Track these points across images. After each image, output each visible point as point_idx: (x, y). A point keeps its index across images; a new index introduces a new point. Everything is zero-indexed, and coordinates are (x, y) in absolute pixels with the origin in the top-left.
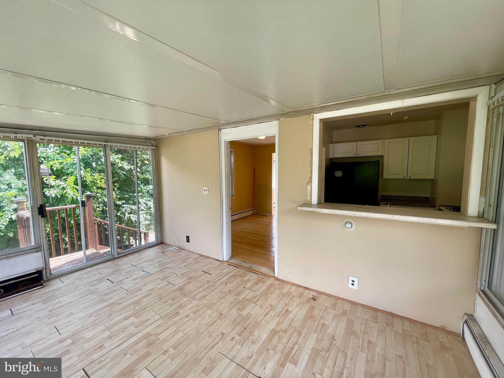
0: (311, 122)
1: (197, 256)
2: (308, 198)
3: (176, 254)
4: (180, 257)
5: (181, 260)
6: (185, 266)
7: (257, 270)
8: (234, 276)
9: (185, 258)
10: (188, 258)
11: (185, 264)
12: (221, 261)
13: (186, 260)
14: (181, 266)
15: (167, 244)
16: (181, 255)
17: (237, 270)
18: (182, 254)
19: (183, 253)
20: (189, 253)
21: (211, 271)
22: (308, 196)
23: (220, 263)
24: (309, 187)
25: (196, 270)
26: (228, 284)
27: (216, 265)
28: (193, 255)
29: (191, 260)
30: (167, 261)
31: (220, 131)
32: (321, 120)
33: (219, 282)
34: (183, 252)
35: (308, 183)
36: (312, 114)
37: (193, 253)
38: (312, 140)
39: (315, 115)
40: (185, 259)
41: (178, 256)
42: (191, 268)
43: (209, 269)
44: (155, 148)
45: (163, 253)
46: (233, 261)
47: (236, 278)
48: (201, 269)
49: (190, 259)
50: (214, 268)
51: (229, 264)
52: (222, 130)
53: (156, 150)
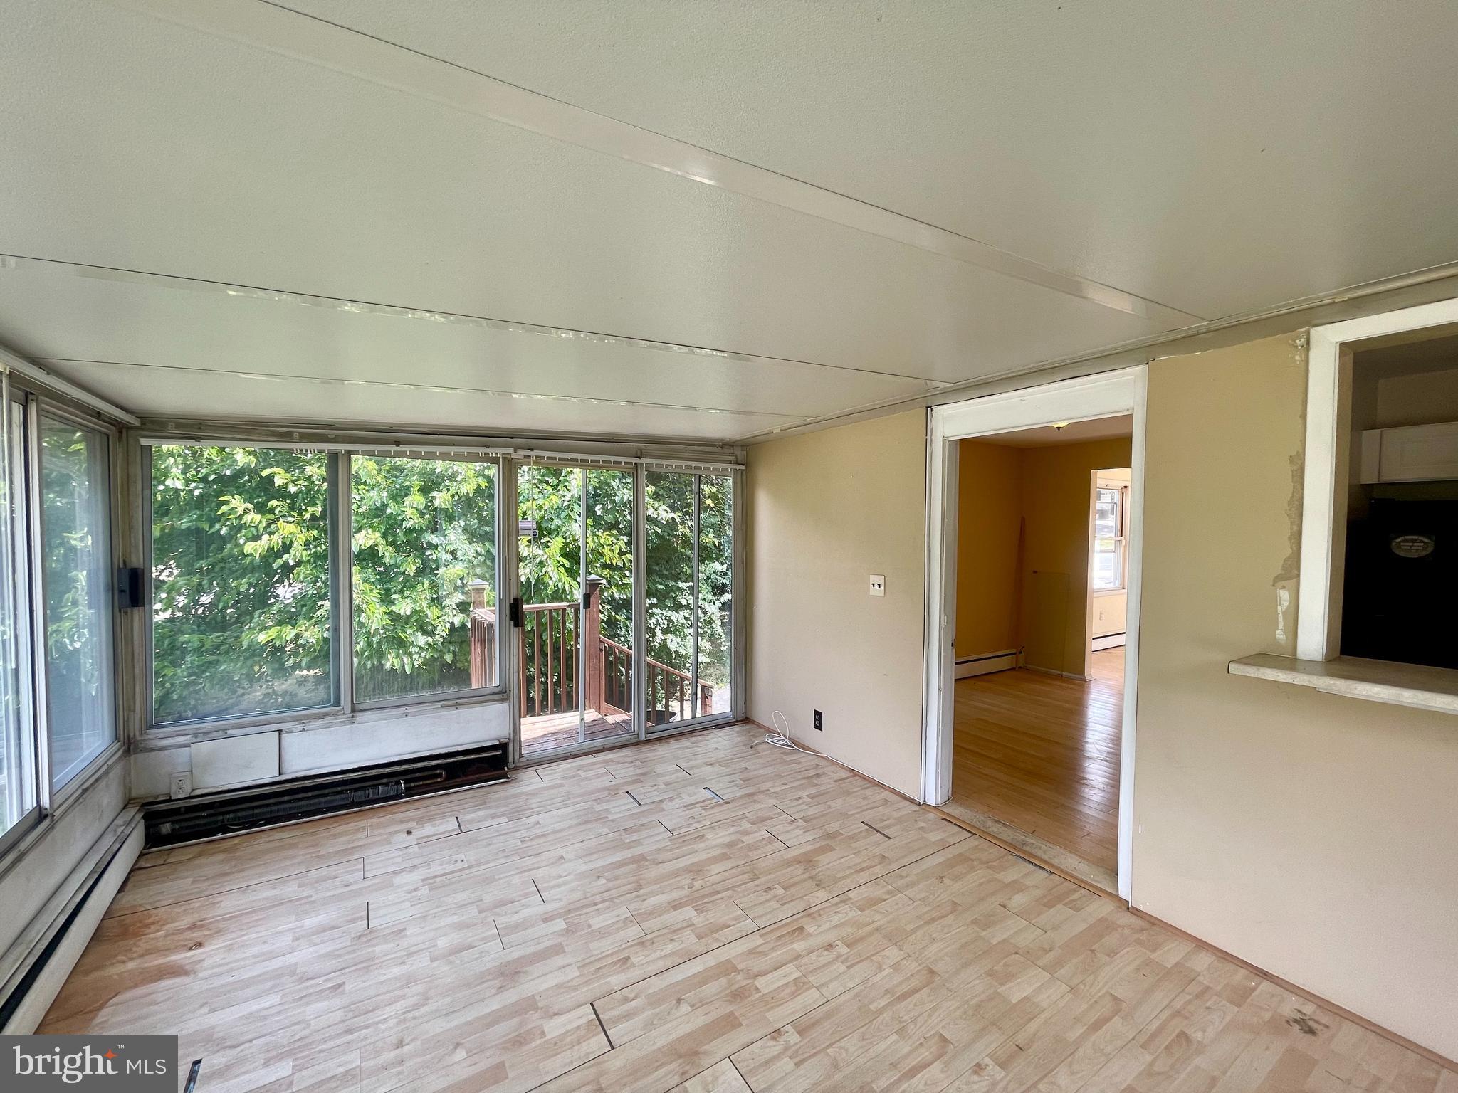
0: (1297, 358)
1: (844, 774)
2: (1280, 635)
3: (785, 757)
4: (797, 767)
5: (800, 777)
6: (811, 797)
7: (1046, 857)
8: (962, 859)
9: (812, 773)
10: (818, 775)
11: (812, 791)
12: (919, 804)
13: (815, 780)
14: (803, 794)
15: (760, 726)
16: (800, 763)
17: (974, 842)
18: (803, 760)
19: (805, 759)
20: (822, 762)
21: (888, 827)
22: (1281, 626)
23: (916, 808)
24: (1285, 595)
25: (844, 815)
26: (947, 881)
27: (904, 812)
28: (833, 768)
29: (827, 783)
30: (761, 772)
31: (932, 410)
32: (1345, 347)
34: (804, 755)
35: (1278, 579)
36: (1303, 330)
37: (833, 762)
38: (1300, 421)
39: (1314, 331)
40: (811, 777)
41: (791, 762)
42: (830, 807)
43: (883, 821)
44: (743, 467)
45: (752, 747)
46: (956, 811)
47: (973, 869)
48: (857, 816)
49: (823, 778)
50: (899, 820)
51: (944, 819)
52: (936, 409)
53: (744, 473)
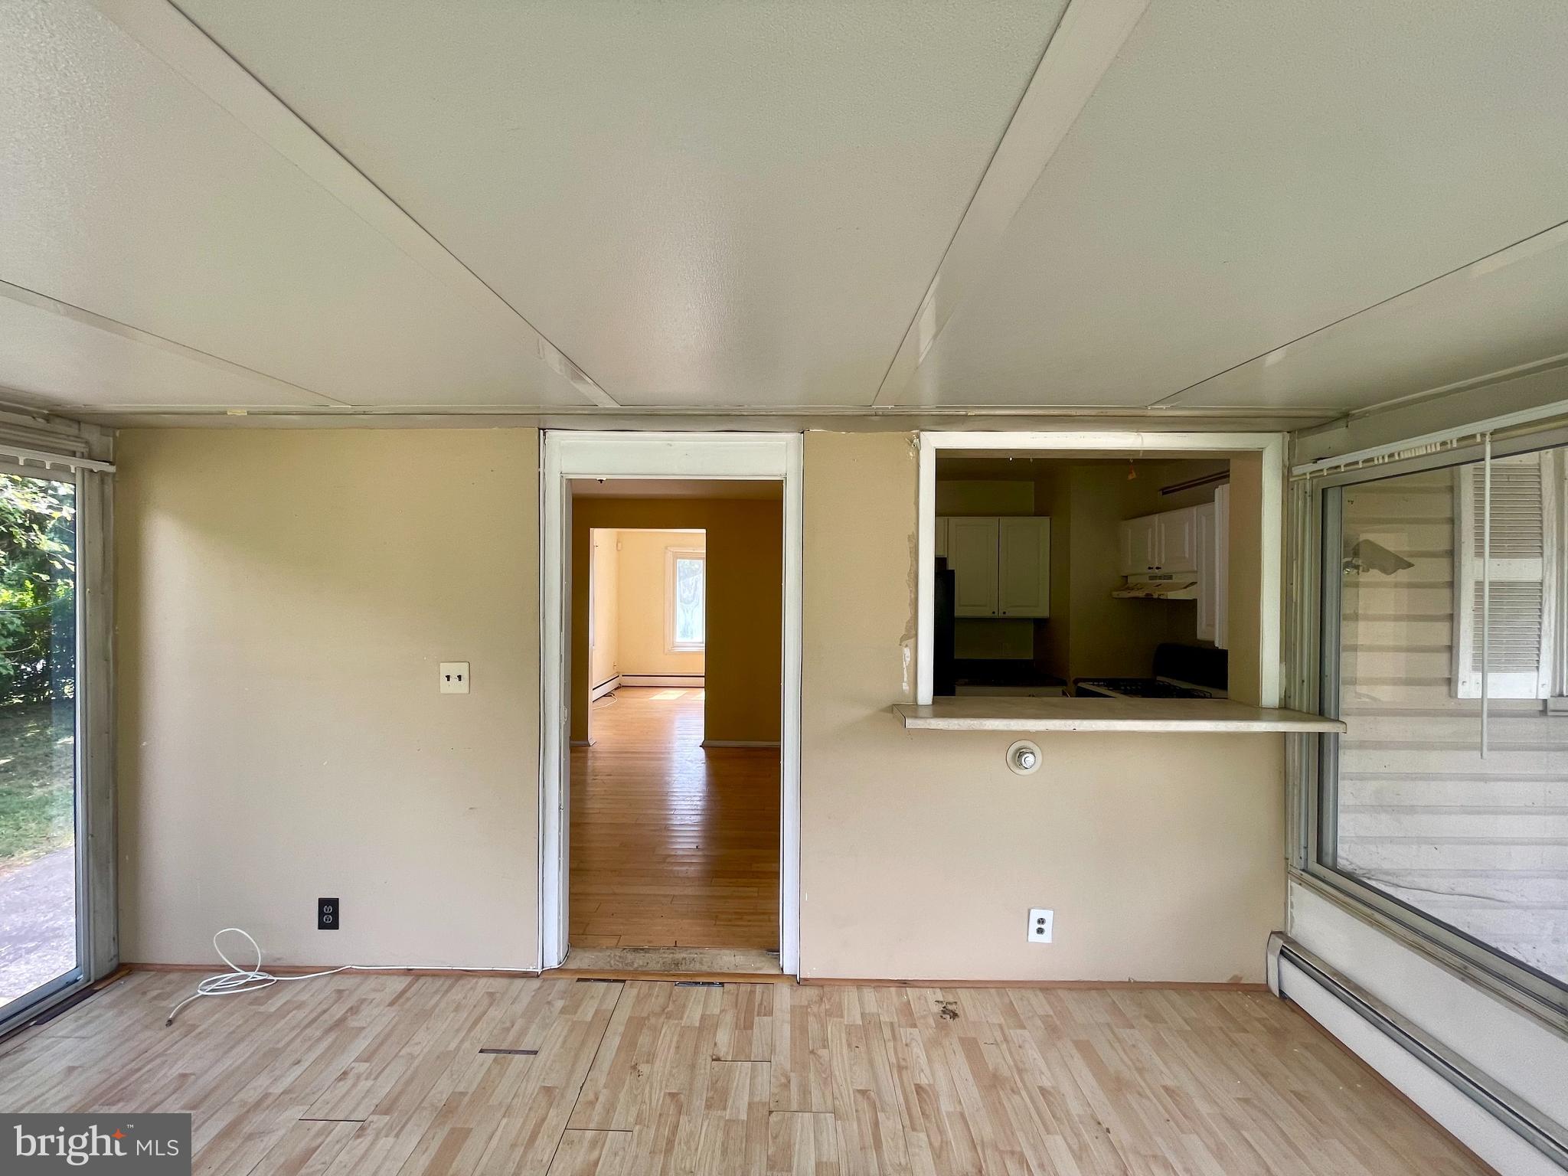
0: (911, 454)
1: (399, 984)
2: (905, 687)
3: (262, 1009)
4: (300, 1015)
5: (318, 1033)
6: (367, 1057)
7: (705, 968)
8: (636, 1024)
9: (338, 1012)
10: (354, 1010)
11: (361, 1045)
12: (538, 976)
13: (353, 1023)
14: (346, 1060)
15: (165, 969)
16: (301, 1006)
17: (632, 992)
18: (304, 997)
19: (309, 993)
20: (346, 983)
21: (523, 1033)
22: (905, 679)
23: (535, 984)
24: (907, 652)
25: (444, 1059)
26: (644, 1068)
27: (525, 1000)
28: (372, 982)
29: (375, 1019)
30: (227, 1063)
31: (544, 434)
32: (939, 452)
33: (601, 1077)
34: (303, 985)
35: (903, 639)
36: (917, 431)
37: (366, 974)
38: (913, 507)
40: (342, 1020)
41: (282, 1013)
42: (412, 1057)
43: (508, 1030)
44: (105, 467)
45: (170, 1022)
46: (585, 960)
47: (656, 1031)
48: (467, 1045)
49: (365, 1011)
50: (530, 1014)
51: (579, 980)
52: (550, 433)
